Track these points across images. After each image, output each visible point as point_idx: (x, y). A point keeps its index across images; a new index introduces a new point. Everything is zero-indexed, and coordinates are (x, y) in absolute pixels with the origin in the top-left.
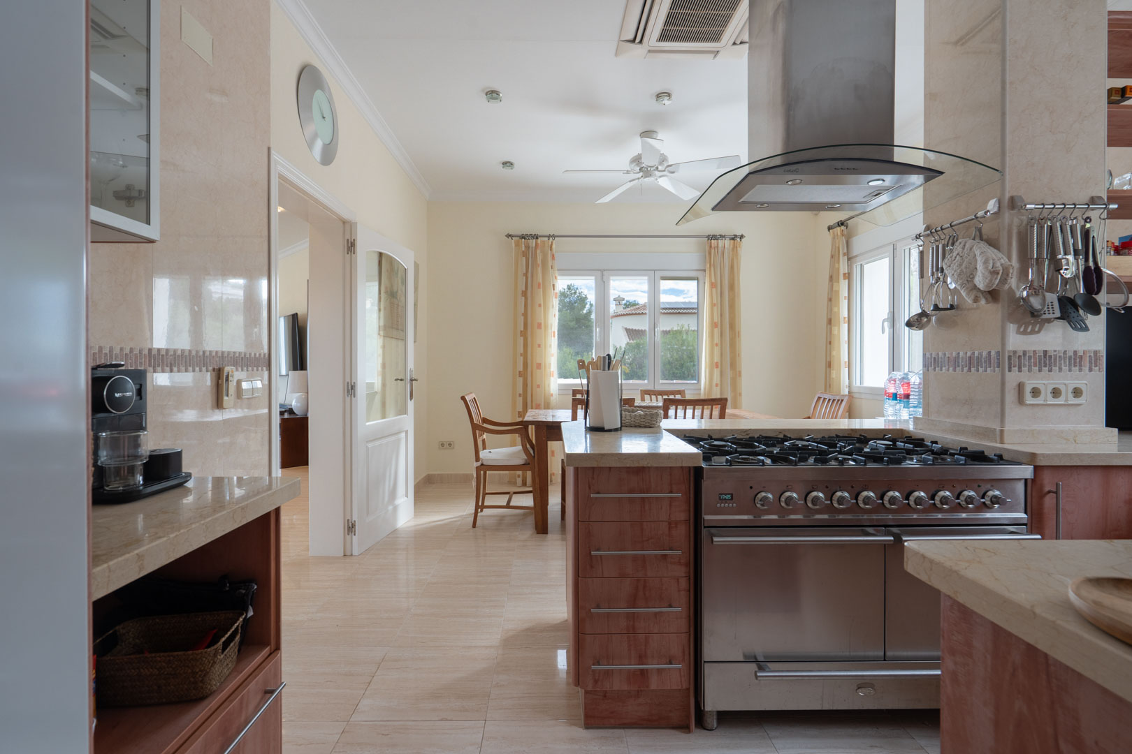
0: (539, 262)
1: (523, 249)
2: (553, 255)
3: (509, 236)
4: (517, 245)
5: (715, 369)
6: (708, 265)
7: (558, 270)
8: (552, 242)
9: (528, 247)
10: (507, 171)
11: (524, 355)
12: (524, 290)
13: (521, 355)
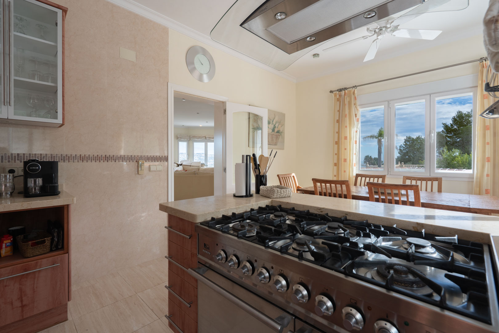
0: (346, 102)
1: (338, 97)
2: (355, 98)
3: (331, 92)
4: (335, 95)
5: (487, 163)
6: (480, 82)
7: (359, 105)
8: (354, 90)
9: (340, 96)
10: (316, 59)
11: (338, 154)
12: (338, 119)
13: (336, 154)
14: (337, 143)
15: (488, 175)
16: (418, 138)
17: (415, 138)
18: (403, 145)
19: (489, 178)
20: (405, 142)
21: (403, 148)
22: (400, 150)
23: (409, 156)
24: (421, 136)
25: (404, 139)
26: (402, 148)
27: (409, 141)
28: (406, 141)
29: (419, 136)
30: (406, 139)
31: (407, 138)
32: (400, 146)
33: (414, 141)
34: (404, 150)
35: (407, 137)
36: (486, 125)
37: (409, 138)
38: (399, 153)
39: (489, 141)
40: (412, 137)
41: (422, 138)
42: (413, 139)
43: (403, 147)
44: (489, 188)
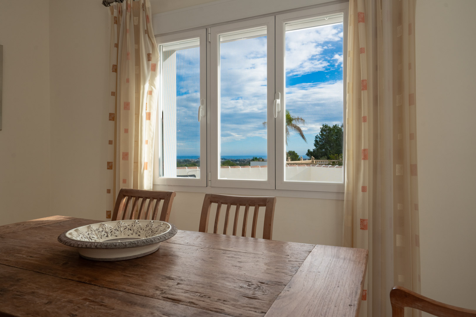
0: (130, 27)
3: (105, 3)
5: (363, 162)
9: (120, 12)
11: (113, 142)
12: (115, 64)
13: (110, 142)
14: (113, 117)
15: (364, 189)
16: (335, 127)
17: (331, 127)
18: (319, 136)
19: (367, 193)
20: (321, 132)
21: (320, 139)
22: (316, 141)
23: (325, 149)
24: (338, 125)
25: (321, 128)
26: (318, 139)
27: (325, 131)
28: (322, 130)
29: (336, 125)
30: (322, 128)
31: (324, 127)
32: (316, 137)
33: (331, 131)
34: (320, 141)
35: (323, 125)
36: (362, 79)
37: (326, 126)
38: (315, 145)
39: (366, 115)
40: (328, 126)
41: (339, 128)
42: (330, 128)
43: (319, 137)
44: (366, 217)
